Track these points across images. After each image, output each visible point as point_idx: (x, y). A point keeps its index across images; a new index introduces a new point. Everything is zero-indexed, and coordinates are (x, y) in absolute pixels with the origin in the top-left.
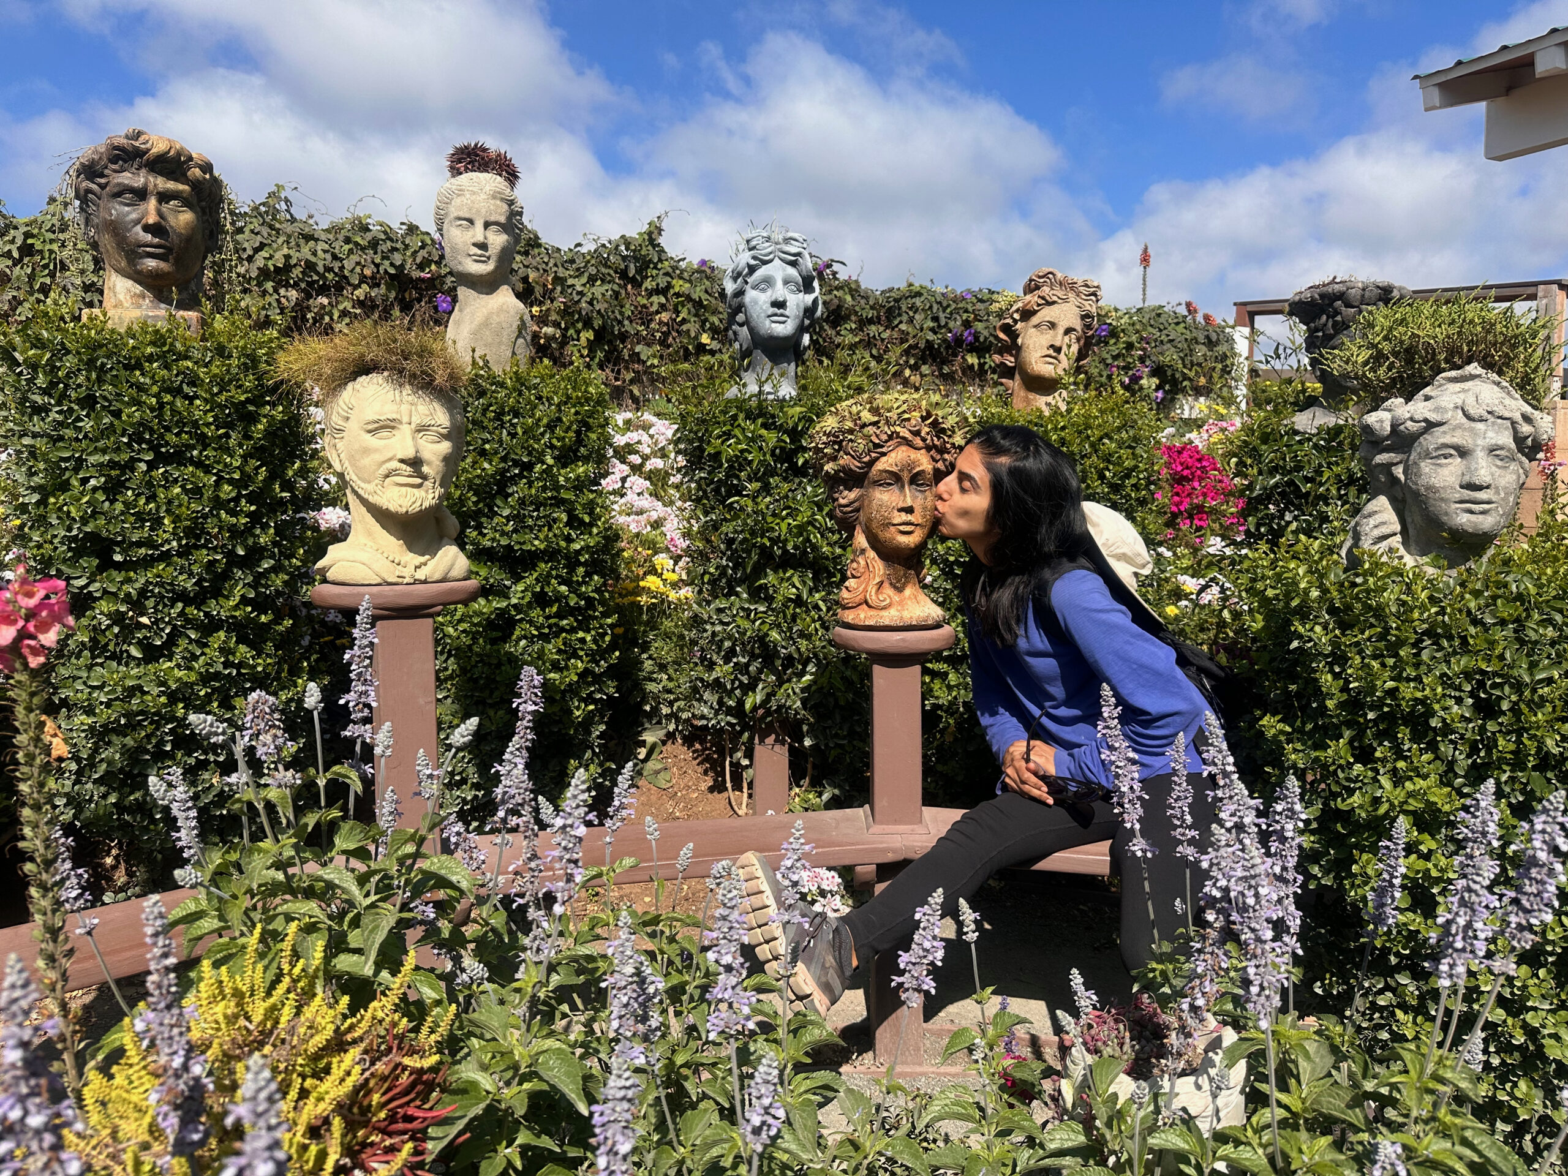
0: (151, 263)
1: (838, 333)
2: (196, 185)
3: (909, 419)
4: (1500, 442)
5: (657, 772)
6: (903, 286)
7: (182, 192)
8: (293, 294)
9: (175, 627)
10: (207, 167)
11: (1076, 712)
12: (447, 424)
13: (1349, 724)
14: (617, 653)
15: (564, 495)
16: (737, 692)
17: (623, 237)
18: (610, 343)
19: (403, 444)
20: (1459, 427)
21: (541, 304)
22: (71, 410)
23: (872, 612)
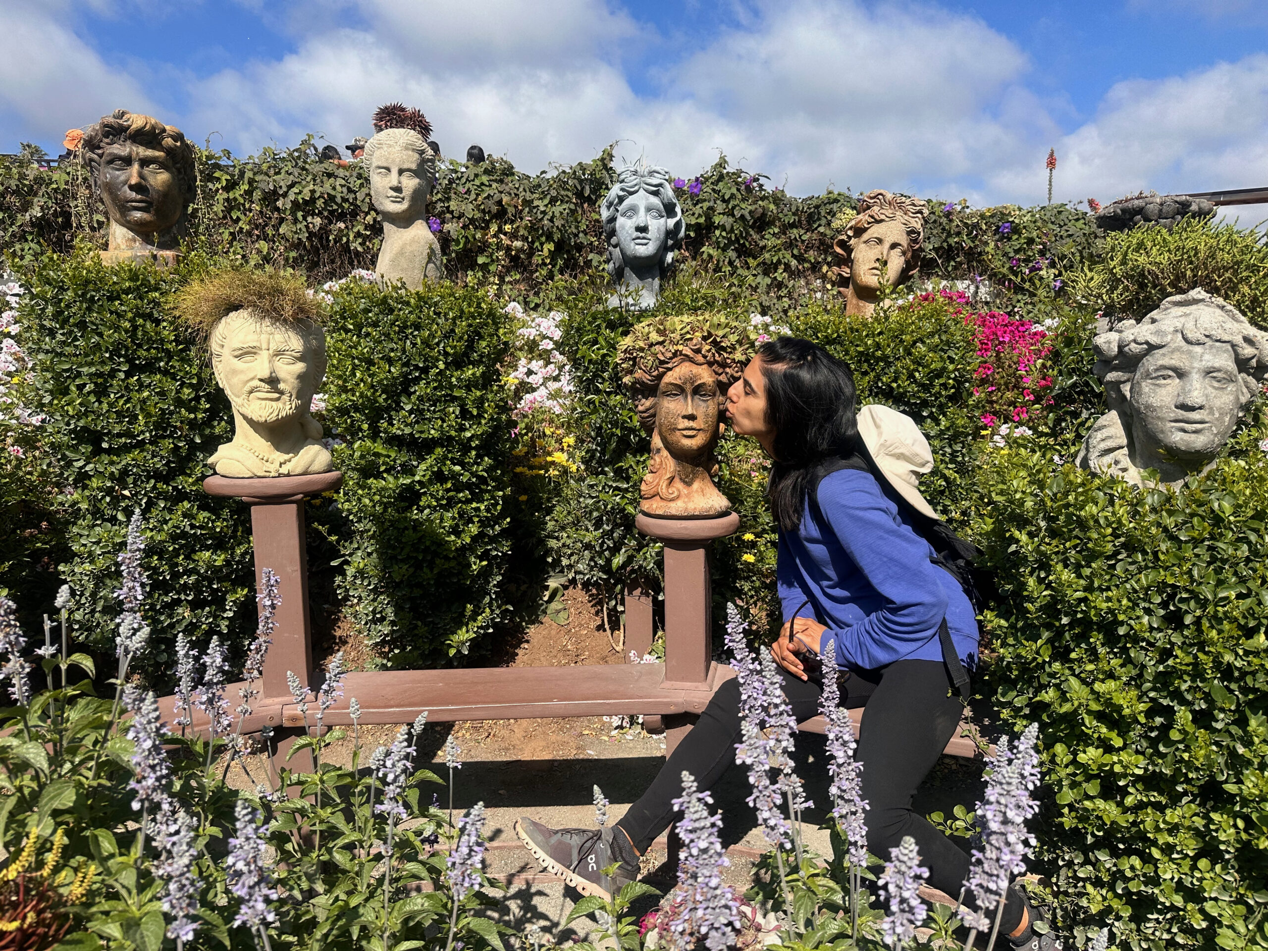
0: (138, 215)
1: (763, 237)
2: (169, 151)
3: (691, 339)
4: (1217, 365)
5: (558, 612)
6: (823, 194)
7: (157, 157)
8: (318, 221)
9: (150, 498)
10: (179, 137)
11: (845, 593)
12: (301, 349)
13: (1048, 626)
14: (508, 520)
15: (456, 394)
16: (607, 553)
17: (580, 164)
18: (568, 252)
19: (261, 367)
20: (1178, 349)
21: (512, 222)
22: (71, 332)
23: (663, 503)
